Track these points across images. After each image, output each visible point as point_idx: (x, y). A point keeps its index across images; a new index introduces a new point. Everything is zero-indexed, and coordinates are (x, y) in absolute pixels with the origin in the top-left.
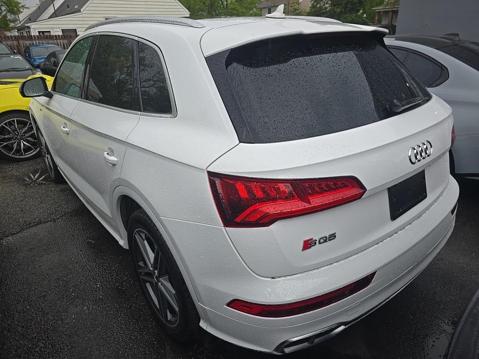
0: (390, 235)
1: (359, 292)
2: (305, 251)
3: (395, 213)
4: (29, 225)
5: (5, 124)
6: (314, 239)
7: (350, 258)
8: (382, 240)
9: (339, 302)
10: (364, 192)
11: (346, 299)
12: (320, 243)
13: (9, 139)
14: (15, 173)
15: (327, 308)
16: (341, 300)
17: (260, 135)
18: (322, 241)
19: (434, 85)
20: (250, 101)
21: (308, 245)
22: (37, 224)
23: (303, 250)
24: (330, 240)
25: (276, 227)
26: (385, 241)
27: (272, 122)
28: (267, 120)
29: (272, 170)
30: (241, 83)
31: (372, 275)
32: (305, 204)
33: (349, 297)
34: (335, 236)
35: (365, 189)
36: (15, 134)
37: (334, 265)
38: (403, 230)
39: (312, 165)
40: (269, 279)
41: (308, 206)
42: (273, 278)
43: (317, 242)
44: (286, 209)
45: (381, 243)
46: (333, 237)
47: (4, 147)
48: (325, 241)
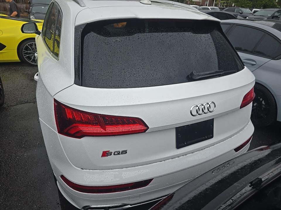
0: (173, 158)
1: (138, 189)
2: (103, 158)
3: (180, 144)
4: (21, 103)
5: (28, 45)
6: (111, 151)
7: (136, 167)
8: (165, 159)
9: (122, 192)
10: (147, 129)
11: (127, 191)
12: (114, 154)
13: (30, 53)
14: (29, 72)
15: (112, 194)
16: (124, 191)
17: (86, 82)
18: (116, 153)
19: (276, 58)
20: (89, 58)
21: (105, 154)
22: (26, 103)
23: (101, 157)
24: (121, 154)
25: (85, 140)
26: (167, 161)
27: (97, 74)
28: (94, 72)
29: (83, 105)
30: (87, 46)
31: (150, 181)
32: (102, 130)
33: (130, 190)
34: (126, 152)
35: (148, 128)
36: (33, 51)
37: (123, 169)
38: (185, 156)
39: (108, 106)
40: (80, 169)
41: (104, 131)
42: (82, 169)
43: (113, 154)
44: (89, 131)
45: (164, 162)
46: (125, 152)
47: (27, 57)
48: (119, 154)
